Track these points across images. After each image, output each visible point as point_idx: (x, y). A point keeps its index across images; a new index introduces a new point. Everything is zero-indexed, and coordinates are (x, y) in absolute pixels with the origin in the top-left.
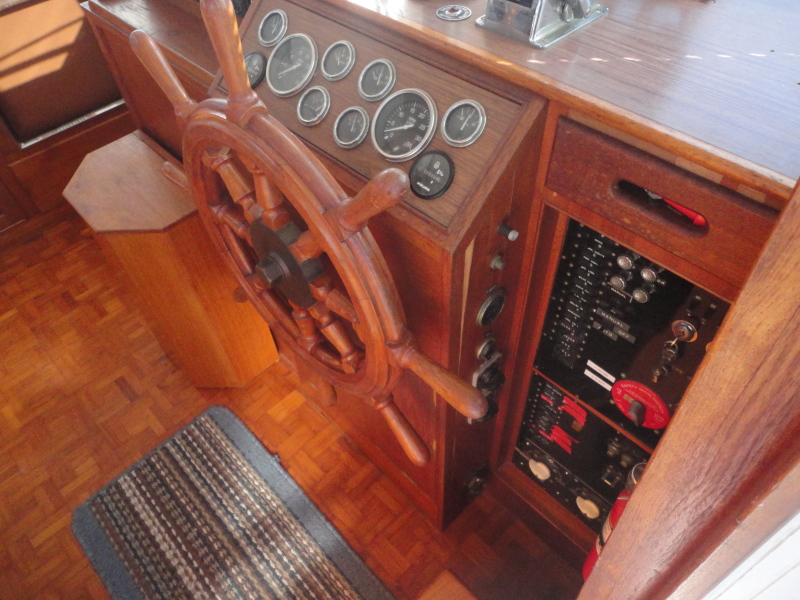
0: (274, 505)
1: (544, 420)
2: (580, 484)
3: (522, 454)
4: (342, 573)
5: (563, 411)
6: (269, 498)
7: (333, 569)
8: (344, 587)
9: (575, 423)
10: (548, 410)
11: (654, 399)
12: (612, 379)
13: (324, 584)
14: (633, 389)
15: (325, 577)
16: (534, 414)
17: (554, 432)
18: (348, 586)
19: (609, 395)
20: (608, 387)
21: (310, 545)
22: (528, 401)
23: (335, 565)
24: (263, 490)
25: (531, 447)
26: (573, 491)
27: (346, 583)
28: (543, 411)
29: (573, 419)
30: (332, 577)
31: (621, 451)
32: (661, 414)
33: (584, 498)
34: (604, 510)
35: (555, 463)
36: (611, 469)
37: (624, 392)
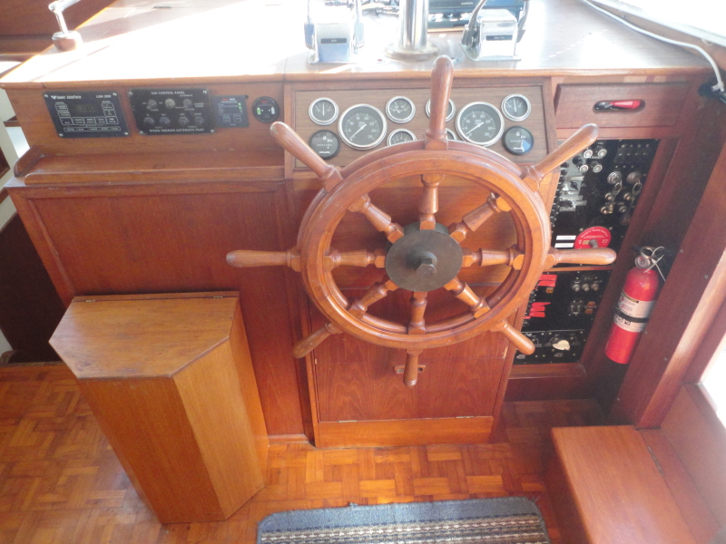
0: (390, 531)
2: (553, 334)
4: (478, 518)
6: (381, 531)
7: (470, 521)
8: (489, 523)
11: (602, 231)
12: (573, 238)
13: (477, 534)
15: (472, 530)
17: (533, 310)
18: (489, 520)
20: (571, 245)
21: (442, 526)
23: (469, 518)
24: (371, 532)
27: (487, 520)
29: (546, 288)
30: (476, 526)
31: (581, 284)
32: (606, 238)
33: (557, 342)
34: (572, 338)
35: (533, 334)
36: (574, 304)
37: (583, 239)
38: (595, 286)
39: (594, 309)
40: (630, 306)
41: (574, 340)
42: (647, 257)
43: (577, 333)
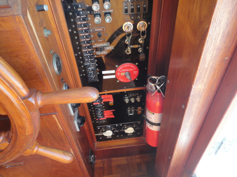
1: (99, 113)
2: (123, 125)
3: (99, 134)
5: (104, 102)
9: (110, 103)
10: (99, 108)
11: (131, 66)
12: (113, 72)
14: (122, 69)
16: (95, 114)
17: (105, 114)
19: (115, 79)
20: (114, 77)
22: (90, 111)
25: (101, 128)
26: (122, 130)
28: (97, 109)
29: (108, 102)
31: (129, 98)
32: (135, 70)
33: (126, 129)
34: (134, 126)
35: (111, 126)
36: (129, 109)
37: (120, 73)
38: (138, 99)
39: (142, 111)
40: (150, 116)
41: (136, 127)
42: (153, 85)
43: (137, 124)
